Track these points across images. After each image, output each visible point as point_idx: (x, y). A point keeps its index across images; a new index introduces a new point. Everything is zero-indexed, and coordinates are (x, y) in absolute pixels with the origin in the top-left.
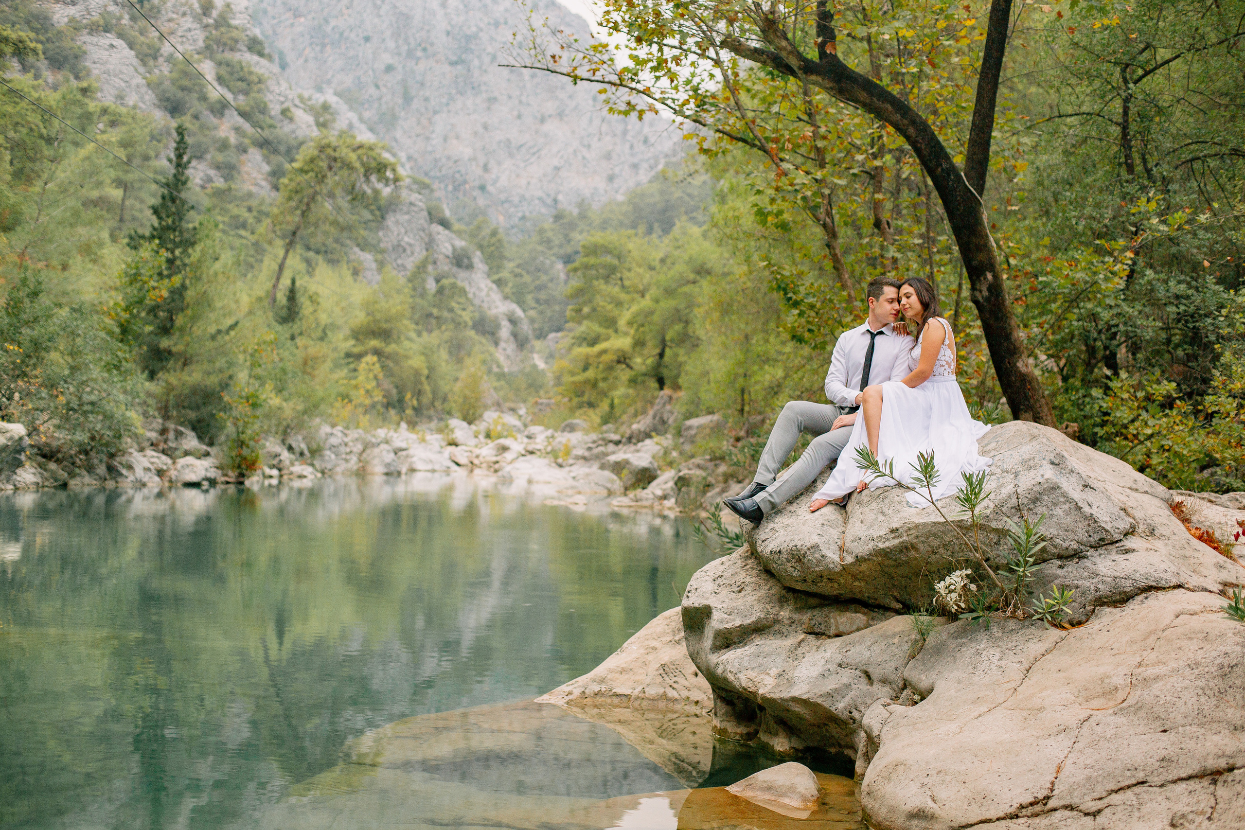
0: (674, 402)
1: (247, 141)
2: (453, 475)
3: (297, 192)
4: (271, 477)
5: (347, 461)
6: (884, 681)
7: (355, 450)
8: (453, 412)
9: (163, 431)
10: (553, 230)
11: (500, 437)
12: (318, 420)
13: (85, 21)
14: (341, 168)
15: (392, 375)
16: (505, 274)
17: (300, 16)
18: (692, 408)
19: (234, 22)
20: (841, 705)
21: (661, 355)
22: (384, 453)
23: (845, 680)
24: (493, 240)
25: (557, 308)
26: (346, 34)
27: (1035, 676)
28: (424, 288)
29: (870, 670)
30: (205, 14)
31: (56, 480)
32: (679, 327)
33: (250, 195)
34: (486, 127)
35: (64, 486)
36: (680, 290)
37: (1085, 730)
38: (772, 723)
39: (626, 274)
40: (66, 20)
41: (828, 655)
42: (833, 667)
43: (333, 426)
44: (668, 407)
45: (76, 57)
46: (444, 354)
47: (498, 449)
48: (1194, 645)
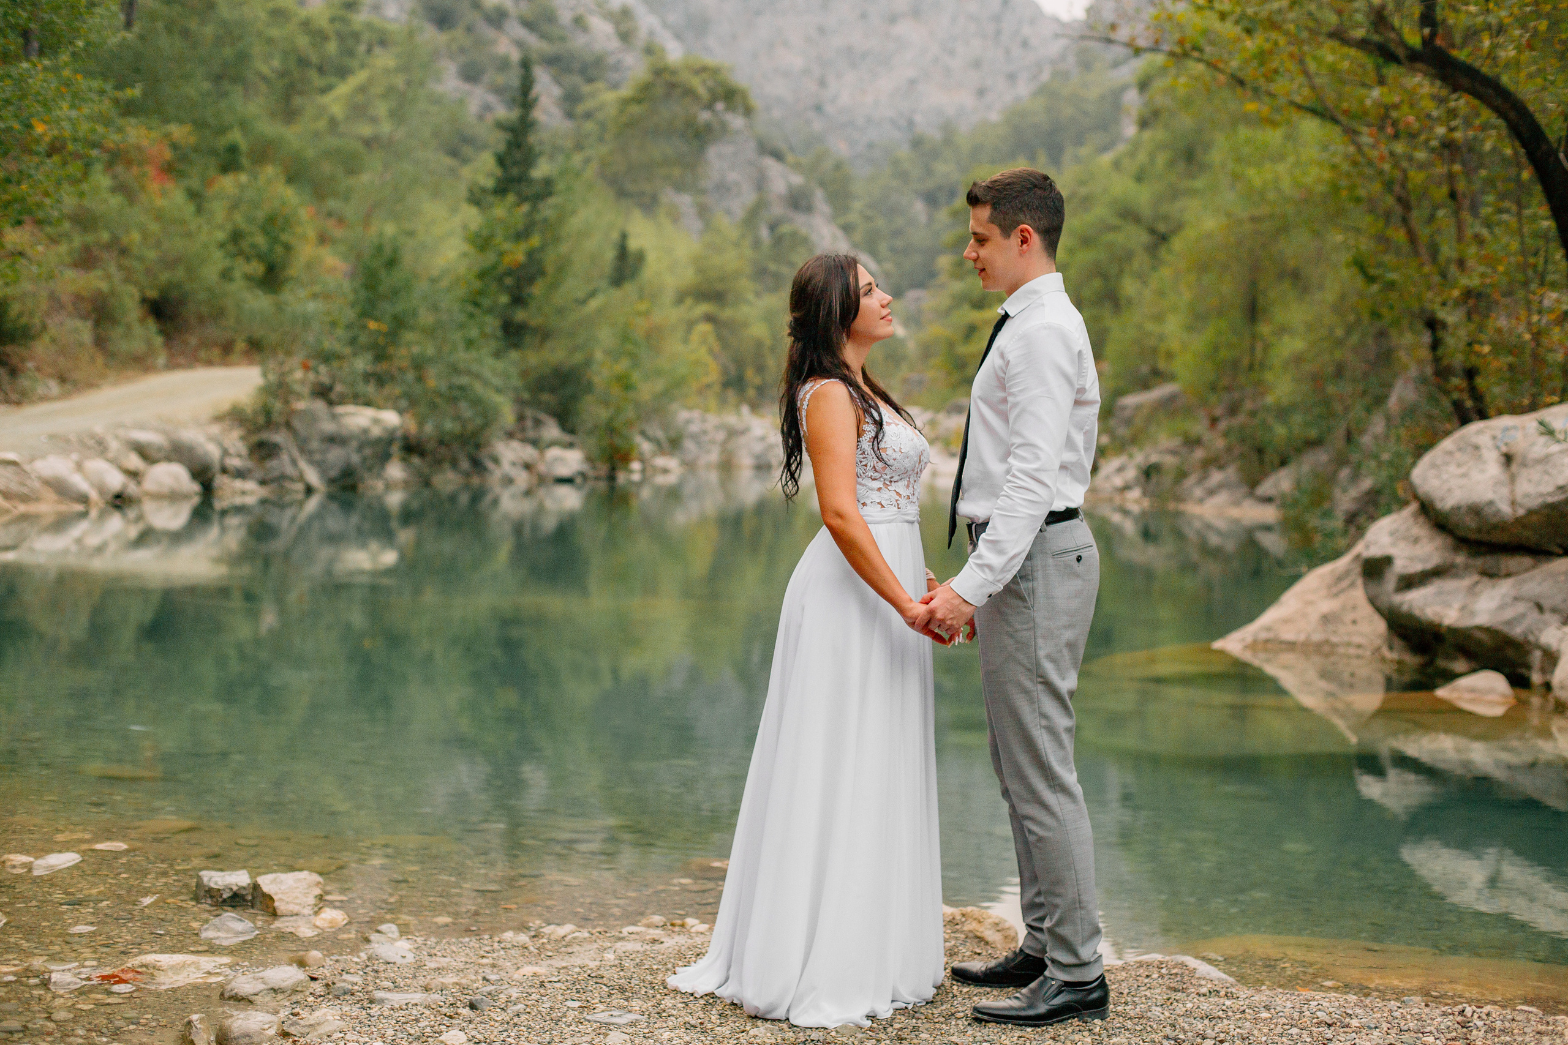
4: (637, 472)
5: (709, 452)
6: (1554, 611)
7: (717, 438)
9: (521, 418)
10: (910, 160)
12: (675, 405)
14: (681, 96)
15: (730, 347)
16: (853, 217)
20: (1518, 630)
23: (1521, 610)
24: (838, 175)
28: (757, 238)
29: (1541, 602)
31: (420, 477)
34: (821, 30)
35: (428, 483)
41: (1503, 591)
42: (1509, 600)
43: (690, 410)
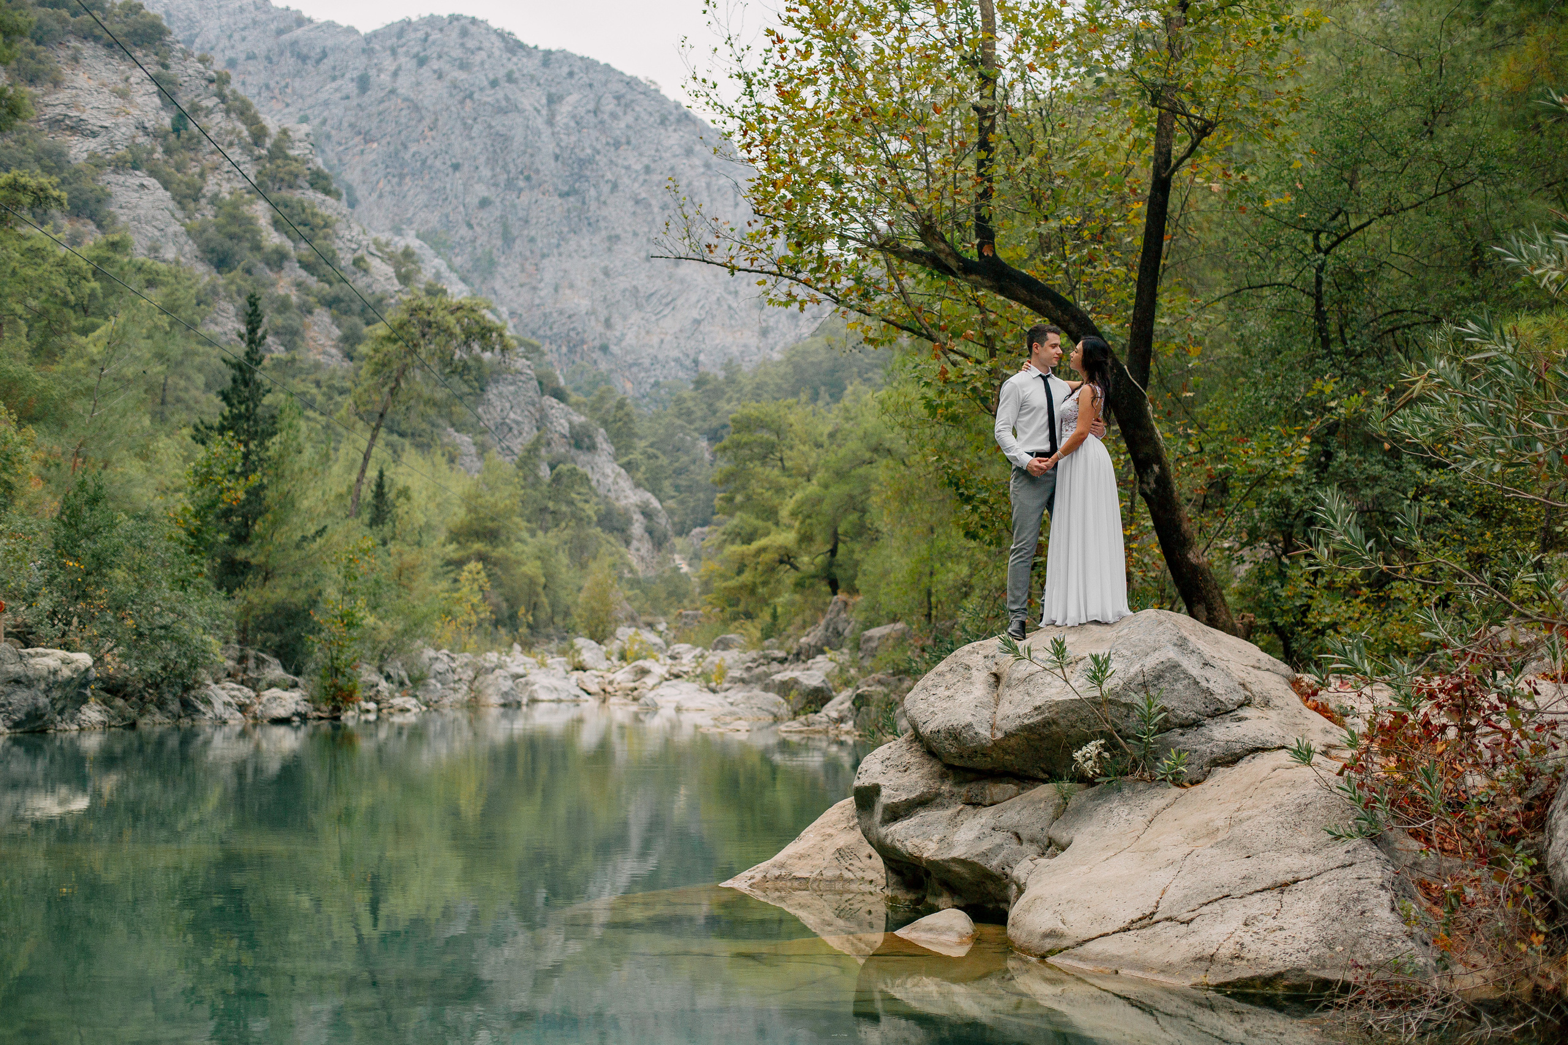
0: (850, 608)
1: (311, 299)
2: (584, 705)
3: (384, 365)
4: (368, 711)
5: (455, 690)
6: (1032, 841)
7: (465, 677)
8: (578, 628)
9: (242, 659)
10: (693, 399)
11: (637, 658)
12: (419, 643)
13: (108, 157)
14: (437, 334)
15: (501, 585)
16: (636, 456)
17: (373, 141)
18: (872, 615)
19: (291, 153)
20: (994, 863)
21: (833, 552)
22: (500, 680)
23: (998, 841)
24: (621, 413)
25: (701, 495)
26: (429, 162)
27: (1156, 826)
28: (536, 476)
29: (1020, 831)
30: (256, 144)
31: (124, 719)
32: (853, 517)
33: (317, 366)
34: (606, 273)
35: (133, 726)
36: (853, 473)
37: (1188, 861)
38: (937, 886)
39: (787, 453)
40: (85, 155)
41: (983, 821)
42: (987, 831)
43: (438, 649)
44: (843, 615)
45: (99, 201)
46: (564, 559)
47: (636, 673)
48: (1282, 792)
